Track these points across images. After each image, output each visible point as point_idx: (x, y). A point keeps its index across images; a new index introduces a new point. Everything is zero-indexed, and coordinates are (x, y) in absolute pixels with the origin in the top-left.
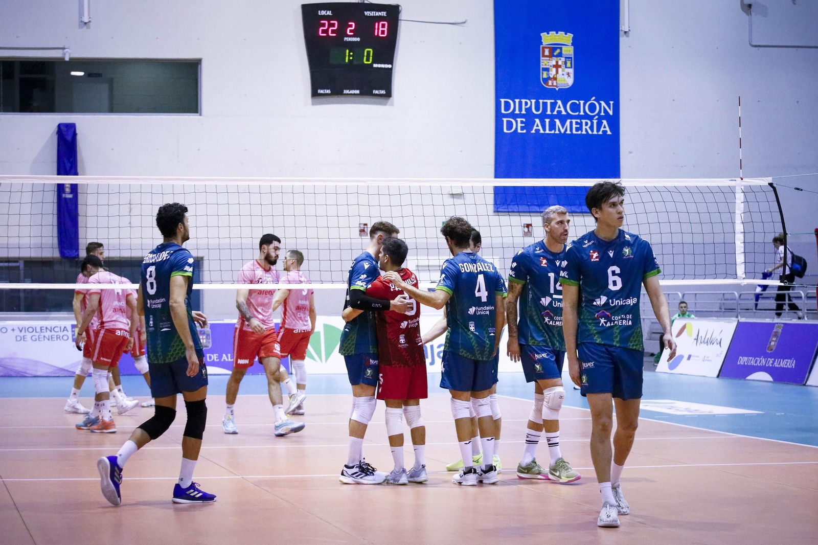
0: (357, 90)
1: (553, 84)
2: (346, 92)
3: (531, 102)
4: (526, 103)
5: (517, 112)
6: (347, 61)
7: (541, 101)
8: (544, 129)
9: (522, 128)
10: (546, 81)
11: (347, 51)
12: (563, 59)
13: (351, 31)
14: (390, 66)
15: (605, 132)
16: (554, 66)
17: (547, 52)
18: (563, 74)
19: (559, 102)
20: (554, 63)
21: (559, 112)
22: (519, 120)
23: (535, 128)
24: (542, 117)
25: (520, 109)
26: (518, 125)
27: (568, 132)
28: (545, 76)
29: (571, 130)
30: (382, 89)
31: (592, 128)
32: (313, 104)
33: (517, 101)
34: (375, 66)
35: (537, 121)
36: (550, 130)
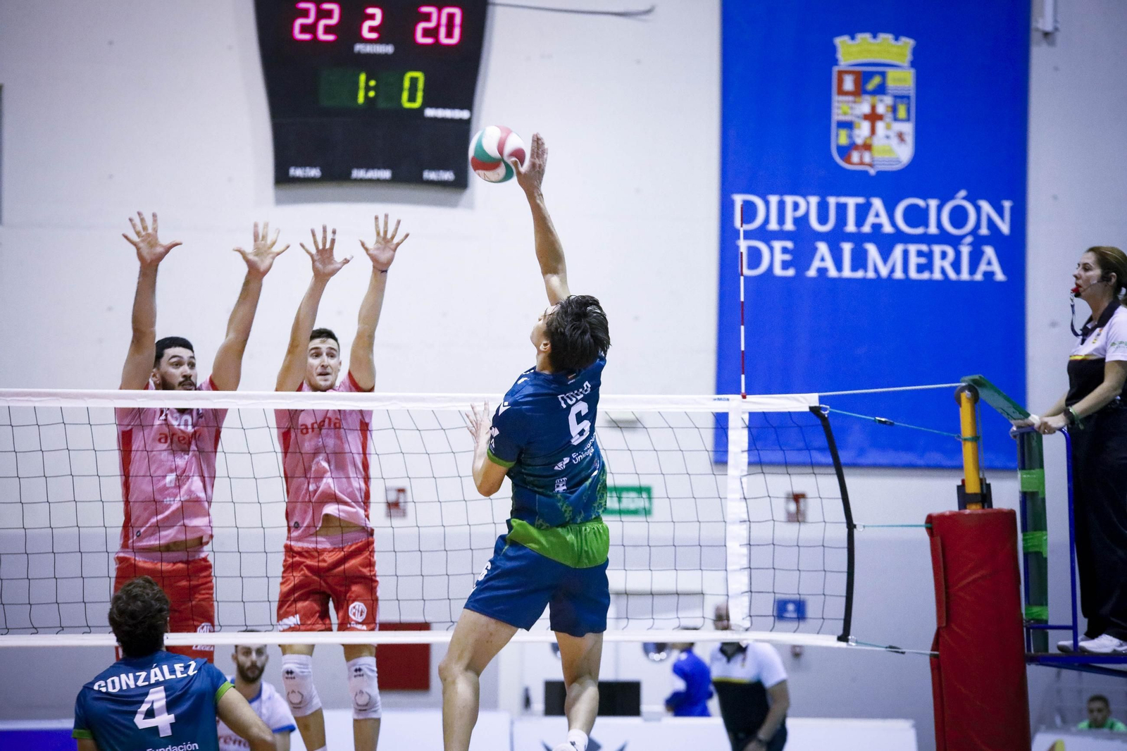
0: (385, 167)
1: (861, 158)
2: (358, 173)
3: (808, 203)
4: (796, 206)
5: (773, 226)
6: (361, 99)
7: (832, 201)
8: (839, 267)
9: (785, 265)
10: (845, 152)
11: (363, 77)
12: (888, 100)
13: (372, 29)
14: (464, 114)
15: (989, 275)
16: (866, 117)
17: (849, 84)
18: (888, 137)
19: (877, 203)
20: (865, 108)
21: (877, 227)
22: (778, 245)
23: (816, 264)
24: (835, 239)
25: (781, 220)
26: (775, 258)
27: (899, 274)
28: (843, 139)
29: (905, 269)
30: (446, 168)
31: (956, 266)
32: (279, 201)
33: (774, 199)
34: (430, 112)
35: (823, 248)
36: (854, 268)
